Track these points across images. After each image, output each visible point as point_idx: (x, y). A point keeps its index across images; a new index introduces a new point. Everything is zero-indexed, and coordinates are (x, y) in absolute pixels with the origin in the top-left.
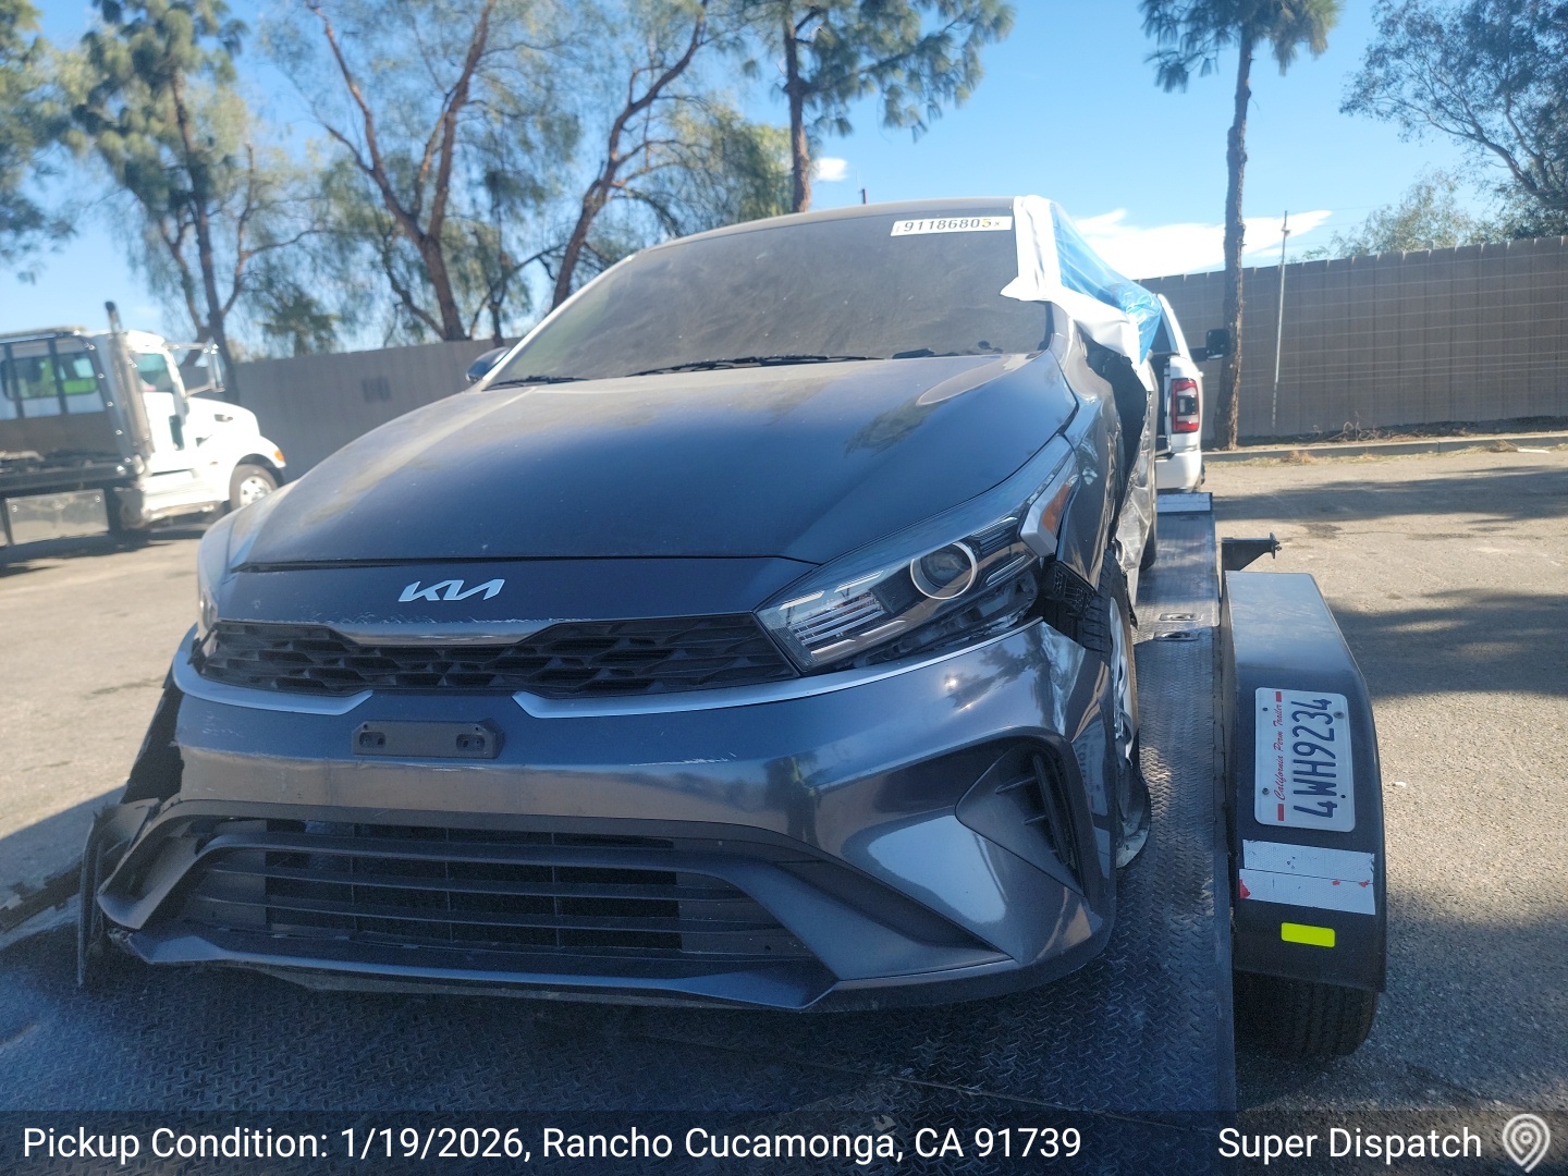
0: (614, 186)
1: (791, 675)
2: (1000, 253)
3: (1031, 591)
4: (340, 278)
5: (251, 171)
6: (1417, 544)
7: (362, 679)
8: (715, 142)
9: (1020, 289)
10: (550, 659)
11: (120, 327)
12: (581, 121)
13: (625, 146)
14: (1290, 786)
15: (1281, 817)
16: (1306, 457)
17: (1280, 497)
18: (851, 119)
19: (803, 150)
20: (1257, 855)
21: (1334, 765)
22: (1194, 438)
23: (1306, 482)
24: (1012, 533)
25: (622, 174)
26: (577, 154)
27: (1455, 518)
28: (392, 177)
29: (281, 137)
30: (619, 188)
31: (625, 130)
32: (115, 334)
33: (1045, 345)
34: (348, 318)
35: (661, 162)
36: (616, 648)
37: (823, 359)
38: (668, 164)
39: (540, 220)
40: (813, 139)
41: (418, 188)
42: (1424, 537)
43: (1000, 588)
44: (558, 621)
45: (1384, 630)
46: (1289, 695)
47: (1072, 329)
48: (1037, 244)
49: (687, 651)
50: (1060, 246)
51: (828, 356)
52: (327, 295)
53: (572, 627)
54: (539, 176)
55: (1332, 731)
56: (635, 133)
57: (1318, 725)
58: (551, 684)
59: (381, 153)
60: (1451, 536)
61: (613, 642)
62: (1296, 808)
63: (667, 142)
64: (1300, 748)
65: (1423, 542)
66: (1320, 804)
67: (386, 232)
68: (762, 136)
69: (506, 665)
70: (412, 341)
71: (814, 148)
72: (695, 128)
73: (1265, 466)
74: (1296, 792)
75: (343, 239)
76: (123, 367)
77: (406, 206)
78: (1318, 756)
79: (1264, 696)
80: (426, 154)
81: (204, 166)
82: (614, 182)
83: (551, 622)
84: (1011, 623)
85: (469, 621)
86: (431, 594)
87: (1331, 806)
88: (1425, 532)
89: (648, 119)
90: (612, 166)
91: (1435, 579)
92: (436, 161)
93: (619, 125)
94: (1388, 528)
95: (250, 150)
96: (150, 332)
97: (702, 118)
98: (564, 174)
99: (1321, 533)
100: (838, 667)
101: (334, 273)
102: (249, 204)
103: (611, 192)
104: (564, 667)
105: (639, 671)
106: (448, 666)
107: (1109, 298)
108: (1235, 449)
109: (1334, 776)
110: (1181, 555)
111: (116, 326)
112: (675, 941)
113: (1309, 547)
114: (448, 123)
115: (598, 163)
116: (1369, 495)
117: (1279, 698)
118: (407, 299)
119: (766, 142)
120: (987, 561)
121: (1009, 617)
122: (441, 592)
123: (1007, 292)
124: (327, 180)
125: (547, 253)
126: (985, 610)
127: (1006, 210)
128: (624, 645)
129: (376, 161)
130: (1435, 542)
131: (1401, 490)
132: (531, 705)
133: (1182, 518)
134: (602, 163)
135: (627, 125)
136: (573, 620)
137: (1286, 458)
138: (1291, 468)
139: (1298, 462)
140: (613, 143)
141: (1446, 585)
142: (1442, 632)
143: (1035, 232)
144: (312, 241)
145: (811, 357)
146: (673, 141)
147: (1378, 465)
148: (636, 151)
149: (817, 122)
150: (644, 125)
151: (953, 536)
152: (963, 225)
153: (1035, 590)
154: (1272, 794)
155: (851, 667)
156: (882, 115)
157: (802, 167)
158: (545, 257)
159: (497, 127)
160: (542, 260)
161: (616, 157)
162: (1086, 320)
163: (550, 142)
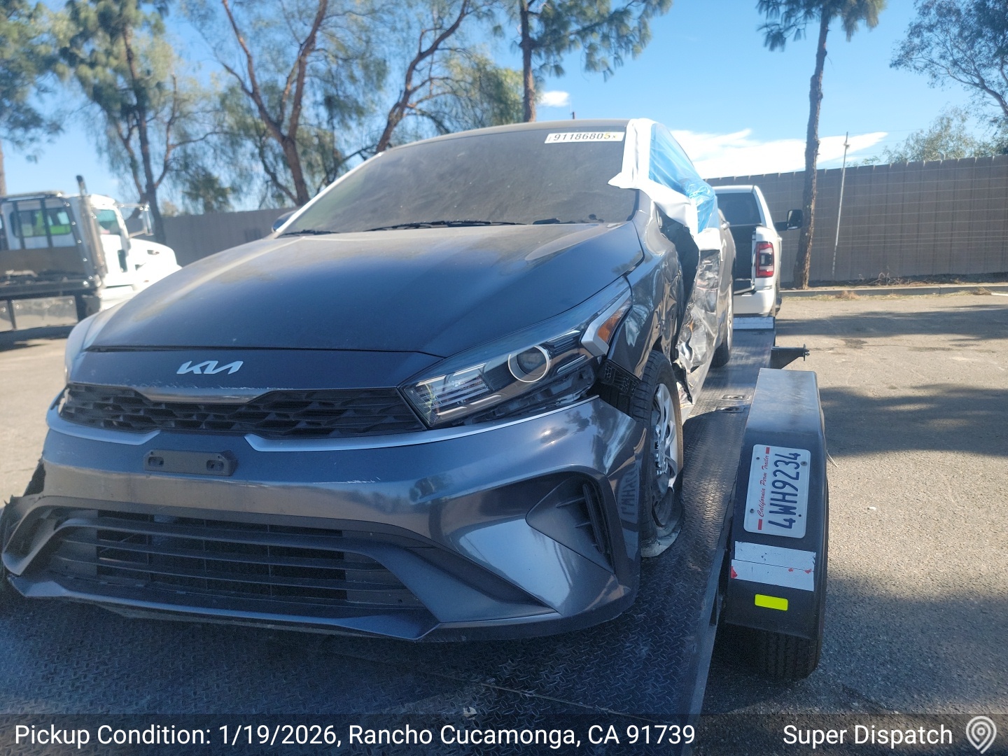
0: (408, 107)
1: (421, 428)
2: (613, 156)
3: (590, 378)
4: (232, 163)
5: (175, 93)
6: (914, 353)
7: (154, 423)
8: (475, 79)
9: (620, 181)
10: (269, 413)
11: (86, 192)
12: (388, 64)
13: (416, 81)
14: (768, 508)
15: (760, 528)
16: (853, 295)
17: (831, 321)
18: (564, 65)
19: (531, 86)
20: (743, 550)
21: (796, 495)
22: (771, 281)
23: (850, 311)
24: (576, 341)
25: (414, 99)
26: (385, 85)
27: (942, 337)
28: (265, 99)
29: (194, 70)
30: (411, 108)
31: (417, 70)
32: (82, 197)
33: (630, 218)
34: (236, 190)
35: (439, 91)
36: (309, 408)
37: (488, 224)
38: (444, 93)
39: (361, 128)
40: (539, 79)
41: (282, 106)
42: (920, 349)
43: (567, 376)
44: (272, 389)
45: (882, 409)
46: (775, 450)
47: (653, 207)
48: (637, 151)
49: (355, 411)
50: (653, 153)
51: (490, 221)
52: (224, 176)
53: (282, 393)
54: (361, 99)
55: (798, 473)
56: (423, 72)
57: (790, 469)
58: (269, 430)
59: (258, 81)
60: (937, 349)
61: (307, 404)
62: (770, 522)
63: (443, 79)
64: (778, 484)
65: (918, 353)
66: (784, 520)
67: (261, 134)
68: (506, 76)
69: (241, 416)
70: (277, 206)
71: (539, 84)
72: (462, 69)
73: (825, 300)
74: (771, 512)
75: (233, 139)
76: (87, 218)
77: (274, 117)
78: (787, 489)
79: (759, 450)
80: (287, 83)
81: (144, 88)
82: (409, 104)
83: (268, 390)
84: (576, 399)
85: (218, 387)
86: (197, 370)
87: (791, 521)
88: (921, 346)
89: (432, 63)
90: (407, 94)
91: (921, 376)
92: (293, 88)
93: (413, 67)
94: (898, 343)
95: (174, 79)
96: (106, 196)
97: (466, 64)
98: (376, 98)
99: (853, 345)
100: (454, 424)
101: (228, 160)
102: (173, 114)
103: (406, 111)
104: (278, 419)
105: (324, 423)
106: (205, 416)
107: (679, 188)
108: (806, 289)
109: (796, 502)
110: (747, 358)
111: (84, 191)
112: (343, 595)
113: (844, 354)
114: (301, 64)
115: (399, 92)
116: (889, 321)
117: (768, 451)
118: (274, 177)
119: (508, 80)
120: (558, 359)
121: (574, 394)
122: (203, 369)
123: (613, 182)
124: (223, 99)
125: (365, 150)
126: (555, 390)
127: (622, 128)
128: (314, 406)
129: (255, 88)
130: (926, 353)
131: (911, 318)
132: (255, 443)
133: (754, 333)
134: (401, 91)
135: (418, 67)
136: (282, 389)
137: (839, 295)
138: (842, 302)
139: (847, 298)
140: (408, 79)
141: (927, 381)
142: (920, 411)
143: (637, 143)
144: (214, 139)
145: (480, 222)
146: (447, 78)
147: (898, 301)
148: (423, 84)
149: (541, 67)
150: (429, 67)
151: (535, 341)
152: (592, 137)
153: (593, 377)
154: (756, 513)
155: (462, 424)
156: (584, 64)
157: (530, 96)
158: (363, 153)
159: (334, 66)
160: (361, 155)
161: (410, 88)
162: (663, 202)
163: (368, 76)
